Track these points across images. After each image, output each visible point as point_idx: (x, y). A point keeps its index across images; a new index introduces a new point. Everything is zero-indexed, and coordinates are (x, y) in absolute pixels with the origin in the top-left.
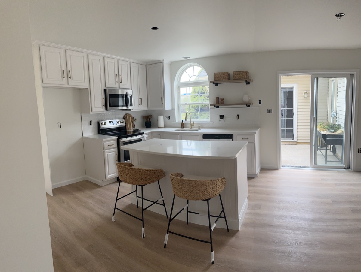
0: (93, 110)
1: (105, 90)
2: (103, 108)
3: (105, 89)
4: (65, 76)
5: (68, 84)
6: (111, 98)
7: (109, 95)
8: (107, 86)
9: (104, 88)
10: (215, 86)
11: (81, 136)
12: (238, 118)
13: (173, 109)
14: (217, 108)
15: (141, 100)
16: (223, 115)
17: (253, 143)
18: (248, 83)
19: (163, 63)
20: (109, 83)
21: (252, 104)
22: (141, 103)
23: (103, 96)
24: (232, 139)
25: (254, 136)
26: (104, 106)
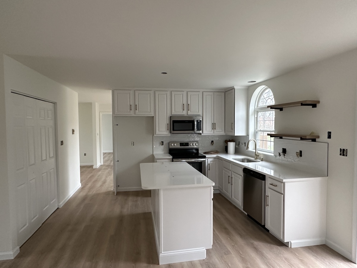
0: (156, 134)
1: (171, 117)
4: (132, 109)
5: (135, 114)
6: (174, 124)
7: (173, 121)
8: (172, 114)
9: (169, 115)
10: (280, 111)
11: (152, 153)
12: (301, 156)
13: (248, 135)
14: (281, 138)
15: (214, 124)
16: (286, 149)
17: (282, 194)
18: (314, 106)
19: (234, 89)
20: (175, 111)
21: (318, 137)
22: (214, 128)
23: (168, 122)
24: (264, 181)
25: (283, 184)
26: (168, 130)
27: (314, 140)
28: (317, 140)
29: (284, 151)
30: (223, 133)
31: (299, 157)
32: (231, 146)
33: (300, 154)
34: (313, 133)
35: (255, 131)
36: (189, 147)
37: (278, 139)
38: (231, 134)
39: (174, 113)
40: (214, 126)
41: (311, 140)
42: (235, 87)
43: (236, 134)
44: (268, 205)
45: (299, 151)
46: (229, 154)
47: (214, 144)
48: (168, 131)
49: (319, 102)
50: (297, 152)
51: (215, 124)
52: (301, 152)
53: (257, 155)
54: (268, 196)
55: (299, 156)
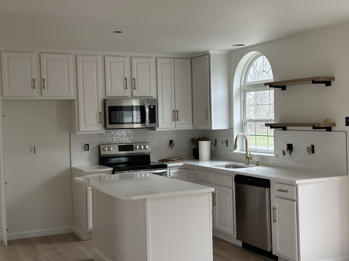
0: (81, 129)
1: (104, 101)
2: (99, 126)
3: (105, 98)
5: (42, 96)
6: (112, 112)
7: (109, 107)
8: (107, 95)
9: (101, 97)
10: (282, 90)
11: (69, 166)
12: (313, 152)
13: (231, 128)
14: (284, 129)
15: (176, 113)
16: (292, 144)
17: (294, 201)
18: (328, 83)
19: (209, 55)
20: (111, 90)
21: (334, 125)
22: (176, 119)
23: (100, 109)
24: (269, 188)
25: (295, 187)
26: (100, 123)
27: (329, 129)
28: (333, 128)
29: (290, 147)
30: (189, 126)
31: (311, 154)
32: (205, 147)
33: (312, 149)
34: (327, 120)
35: (242, 121)
36: (134, 152)
37: (280, 132)
38: (204, 127)
39: (110, 94)
40: (175, 115)
41: (325, 130)
42: (211, 52)
43: (214, 128)
44: (276, 221)
45: (310, 146)
46: (202, 160)
47: (174, 146)
48: (101, 125)
49: (333, 79)
50: (308, 148)
51: (177, 111)
52: (313, 147)
53: (249, 158)
54: (275, 208)
55: (310, 152)
